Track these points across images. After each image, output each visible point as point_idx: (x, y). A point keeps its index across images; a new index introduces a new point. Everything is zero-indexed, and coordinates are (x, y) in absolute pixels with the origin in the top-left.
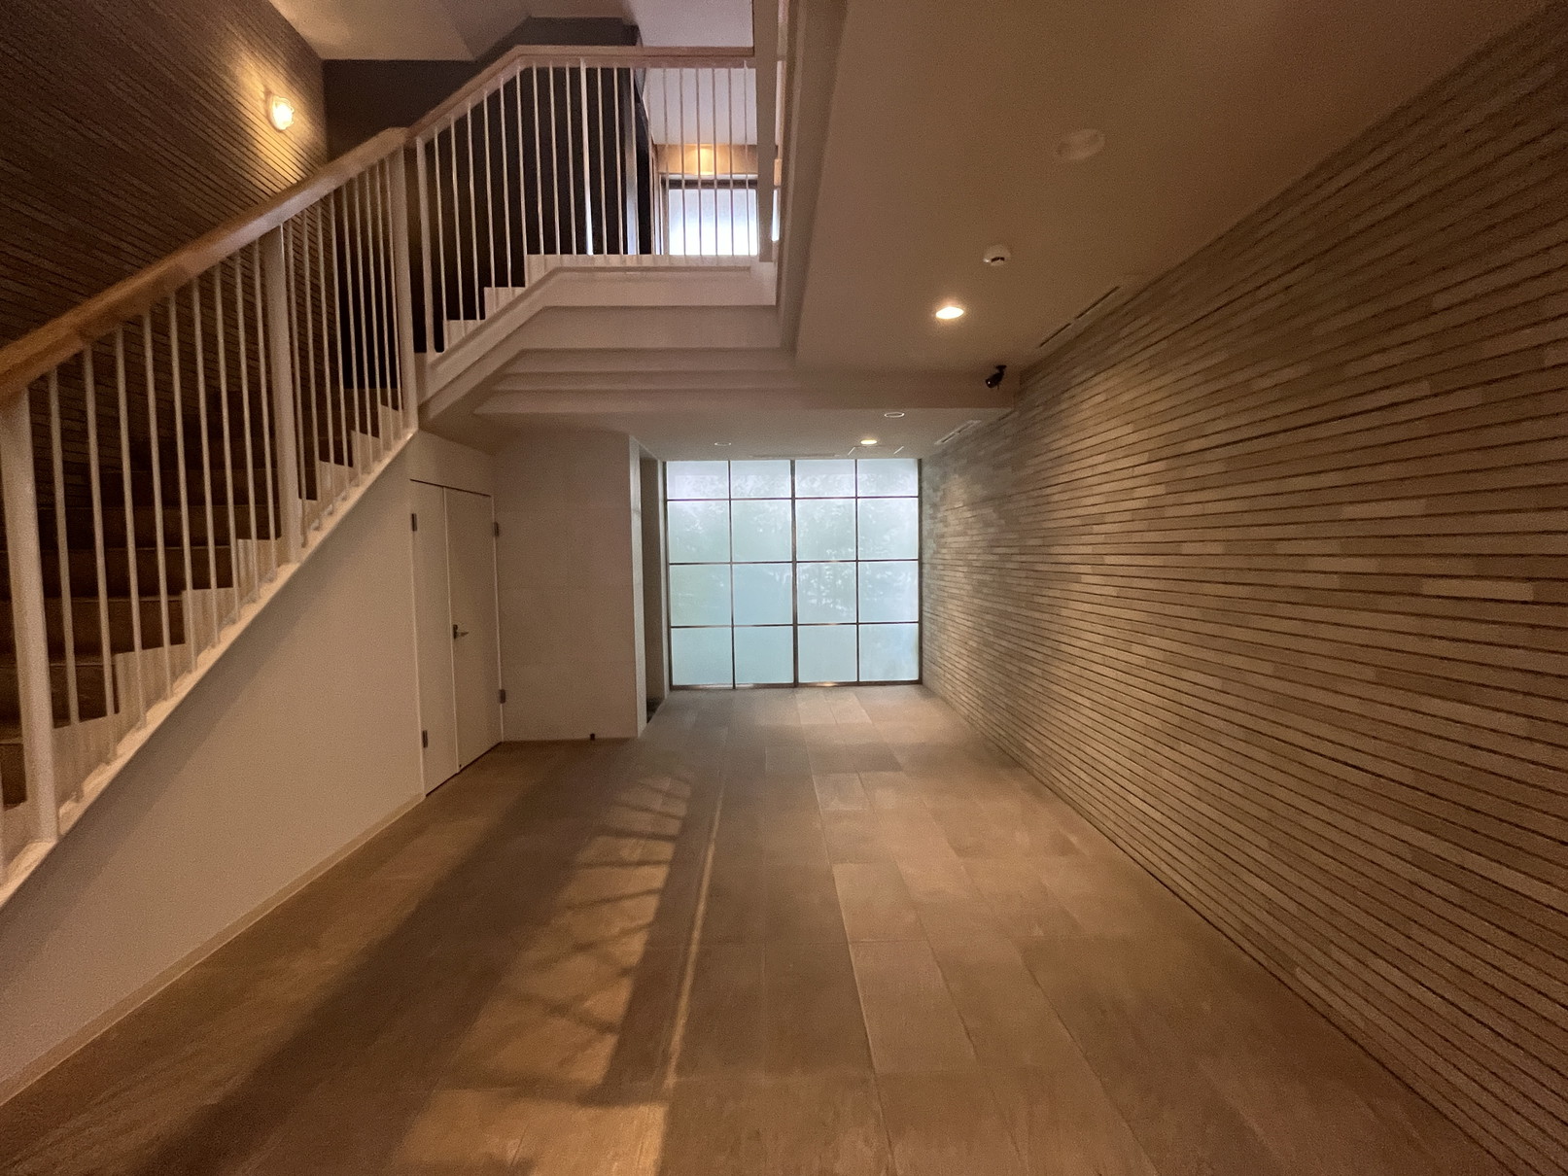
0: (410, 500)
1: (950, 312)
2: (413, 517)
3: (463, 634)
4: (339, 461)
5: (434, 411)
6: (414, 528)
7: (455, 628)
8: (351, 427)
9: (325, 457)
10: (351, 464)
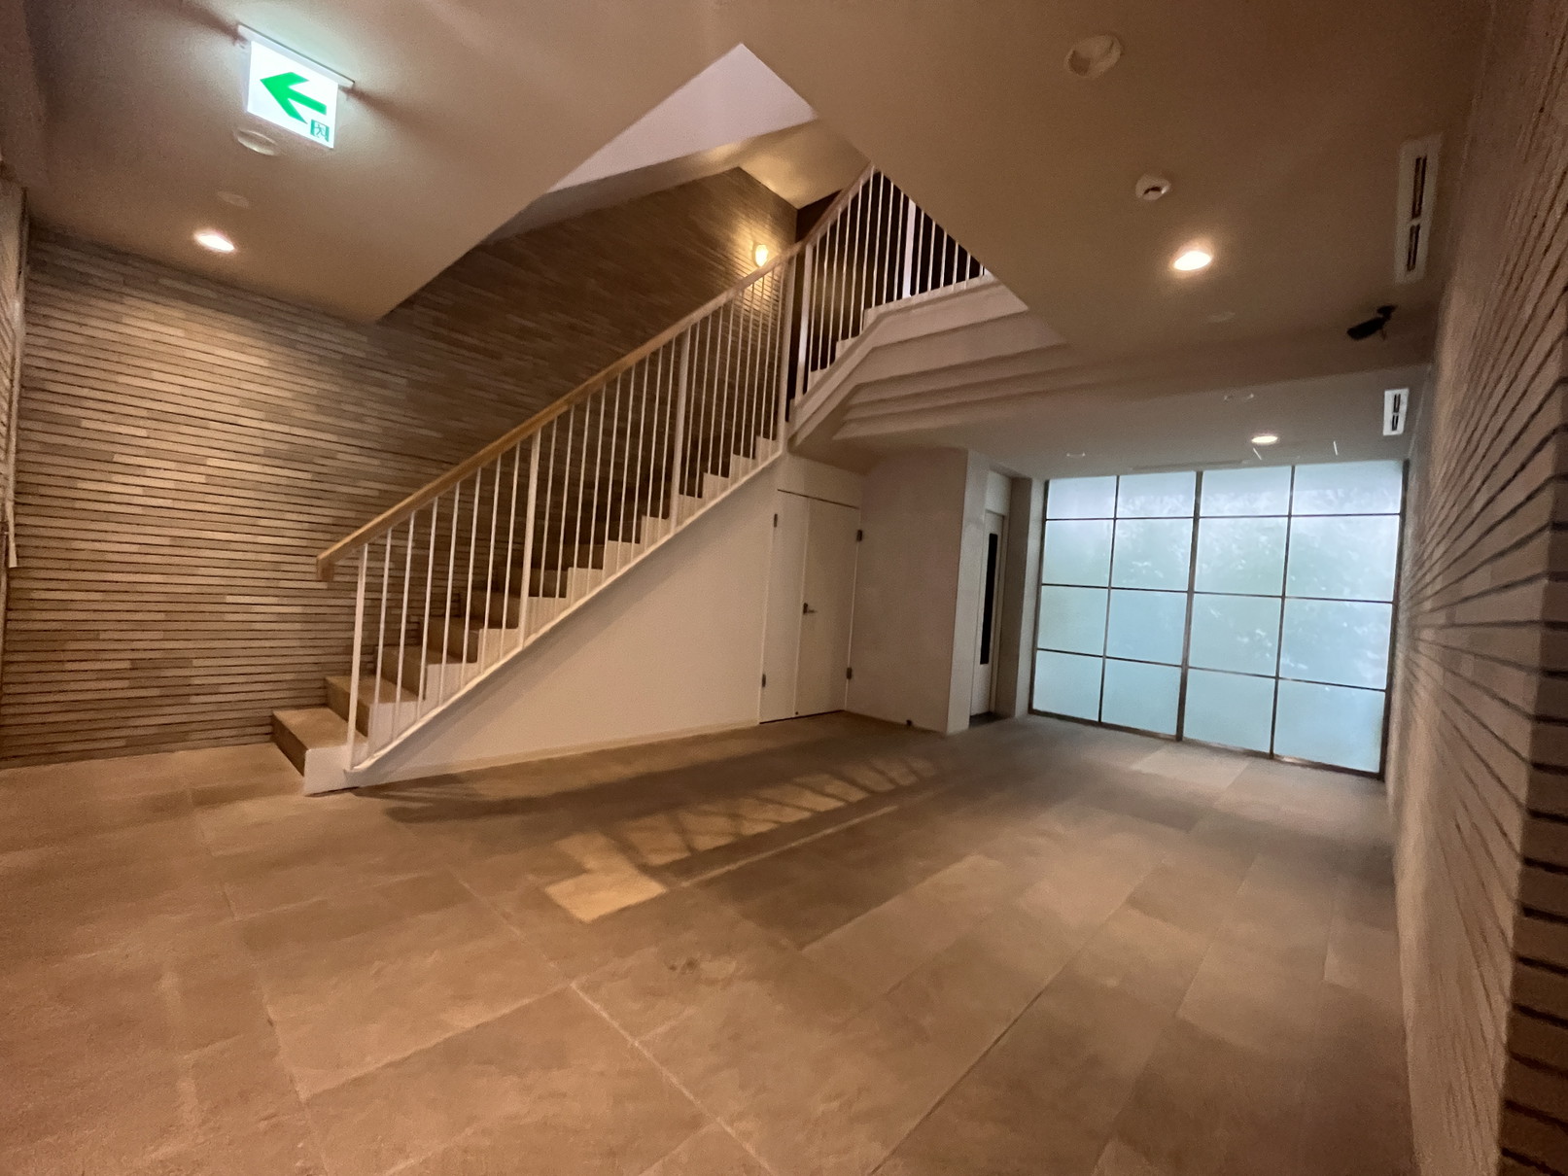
0: (776, 504)
1: (1193, 259)
2: (776, 516)
3: (812, 612)
4: (746, 455)
5: (799, 441)
6: (775, 525)
7: (806, 606)
8: (757, 433)
9: (737, 452)
10: (754, 457)
